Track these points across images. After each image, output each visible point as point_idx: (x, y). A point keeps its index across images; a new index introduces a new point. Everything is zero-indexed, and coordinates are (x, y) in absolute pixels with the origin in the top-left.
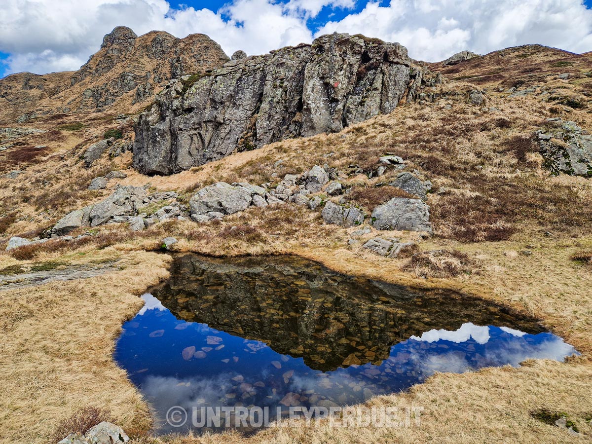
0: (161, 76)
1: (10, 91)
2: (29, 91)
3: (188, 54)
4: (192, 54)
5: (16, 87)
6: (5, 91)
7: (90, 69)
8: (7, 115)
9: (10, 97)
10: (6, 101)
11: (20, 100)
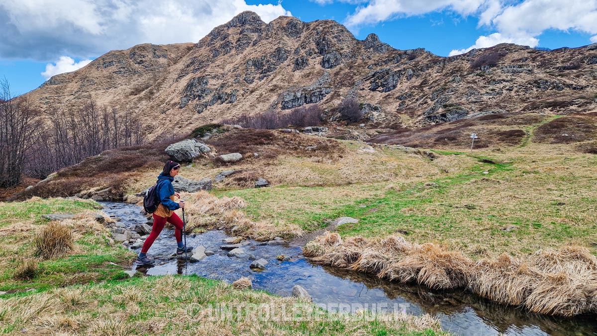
0: (311, 51)
1: (144, 59)
2: (158, 60)
3: (330, 35)
4: (333, 36)
5: (148, 56)
6: (140, 59)
7: (232, 44)
8: (150, 79)
9: (146, 64)
10: (143, 67)
11: (154, 67)
